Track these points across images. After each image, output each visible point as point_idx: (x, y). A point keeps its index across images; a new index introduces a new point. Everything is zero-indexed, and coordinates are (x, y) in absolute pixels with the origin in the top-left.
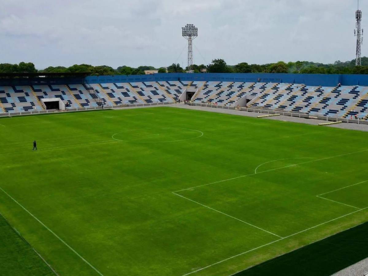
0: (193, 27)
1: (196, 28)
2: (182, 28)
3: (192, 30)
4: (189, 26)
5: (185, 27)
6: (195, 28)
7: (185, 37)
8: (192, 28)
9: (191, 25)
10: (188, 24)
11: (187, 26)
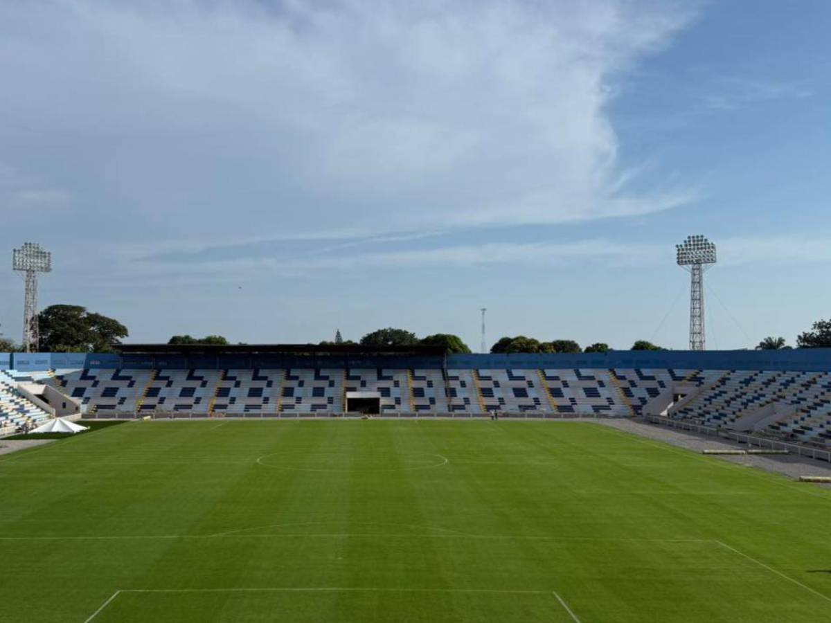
0: (703, 242)
1: (710, 243)
2: (677, 246)
3: (702, 248)
4: (694, 241)
5: (683, 244)
6: (708, 244)
7: (685, 266)
8: (701, 244)
9: (698, 237)
10: (691, 236)
11: (689, 241)
